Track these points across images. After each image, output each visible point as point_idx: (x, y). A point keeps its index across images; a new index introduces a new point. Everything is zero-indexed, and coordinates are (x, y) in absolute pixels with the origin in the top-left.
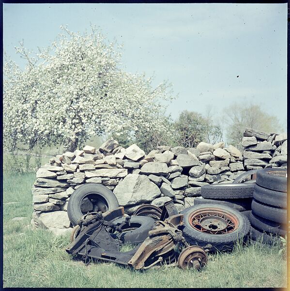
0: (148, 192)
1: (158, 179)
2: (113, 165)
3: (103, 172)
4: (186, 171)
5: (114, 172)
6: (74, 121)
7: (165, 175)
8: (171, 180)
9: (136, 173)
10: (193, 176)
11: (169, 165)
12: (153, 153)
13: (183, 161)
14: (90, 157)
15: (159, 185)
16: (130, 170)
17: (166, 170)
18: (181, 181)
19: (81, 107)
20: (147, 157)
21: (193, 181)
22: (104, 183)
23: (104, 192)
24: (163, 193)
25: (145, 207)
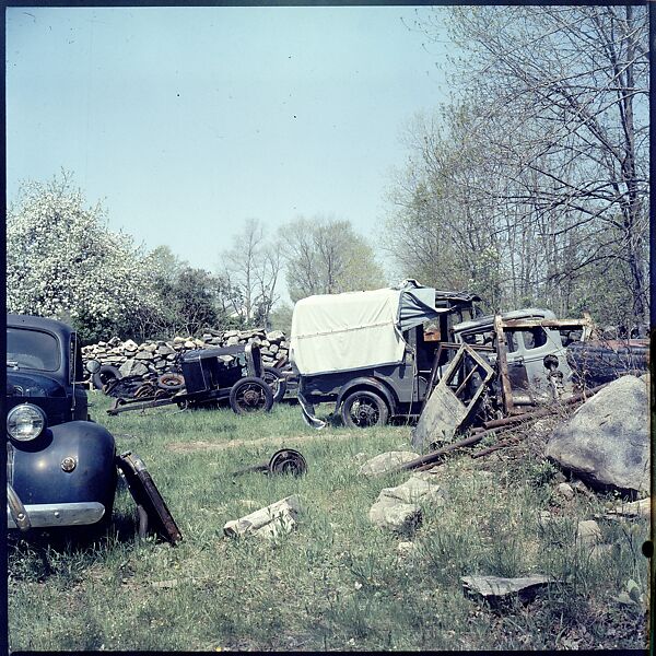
0: (141, 370)
1: (146, 362)
2: (118, 355)
3: (112, 359)
4: (164, 357)
5: (119, 358)
6: (54, 300)
7: (152, 360)
8: (155, 363)
9: (132, 360)
10: (170, 360)
11: (154, 353)
12: (143, 345)
13: (162, 351)
14: (104, 350)
15: (147, 366)
16: (129, 357)
17: (151, 357)
18: (161, 364)
19: (62, 284)
20: (140, 348)
21: (169, 363)
22: (113, 365)
23: (113, 369)
24: (150, 370)
25: (138, 378)
